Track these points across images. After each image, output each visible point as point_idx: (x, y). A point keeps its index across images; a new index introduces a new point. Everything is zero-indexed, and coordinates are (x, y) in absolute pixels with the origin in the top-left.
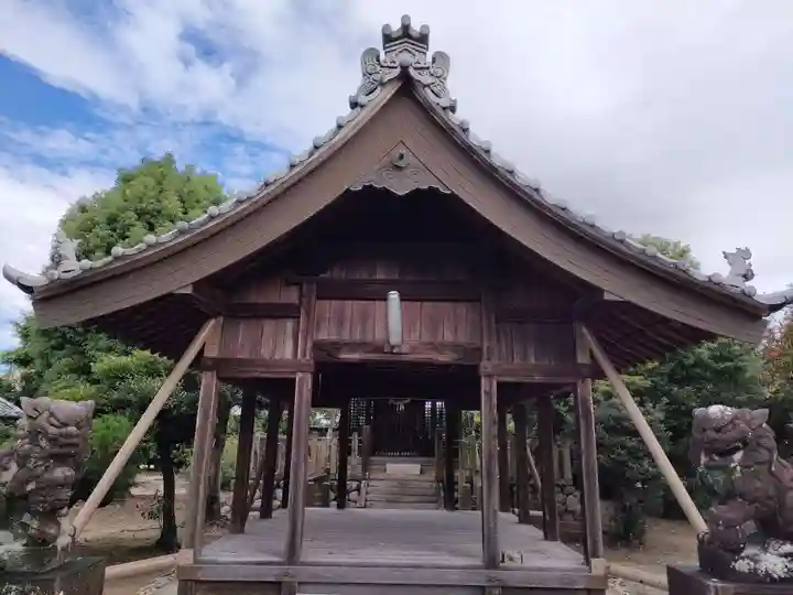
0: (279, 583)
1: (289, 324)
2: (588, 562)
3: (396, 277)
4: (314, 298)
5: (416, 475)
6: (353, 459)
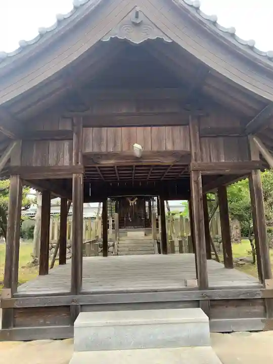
0: (69, 306)
1: (66, 144)
2: (262, 281)
3: (134, 111)
4: (81, 127)
5: (143, 237)
6: (110, 230)
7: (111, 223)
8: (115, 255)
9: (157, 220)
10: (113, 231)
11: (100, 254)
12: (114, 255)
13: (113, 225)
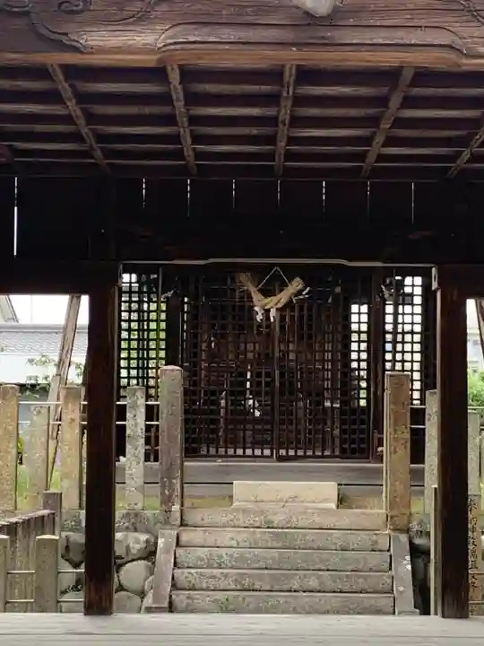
5: (327, 511)
6: (132, 465)
7: (135, 423)
8: (159, 610)
9: (418, 416)
10: (147, 472)
11: (69, 597)
12: (149, 610)
13: (152, 437)
